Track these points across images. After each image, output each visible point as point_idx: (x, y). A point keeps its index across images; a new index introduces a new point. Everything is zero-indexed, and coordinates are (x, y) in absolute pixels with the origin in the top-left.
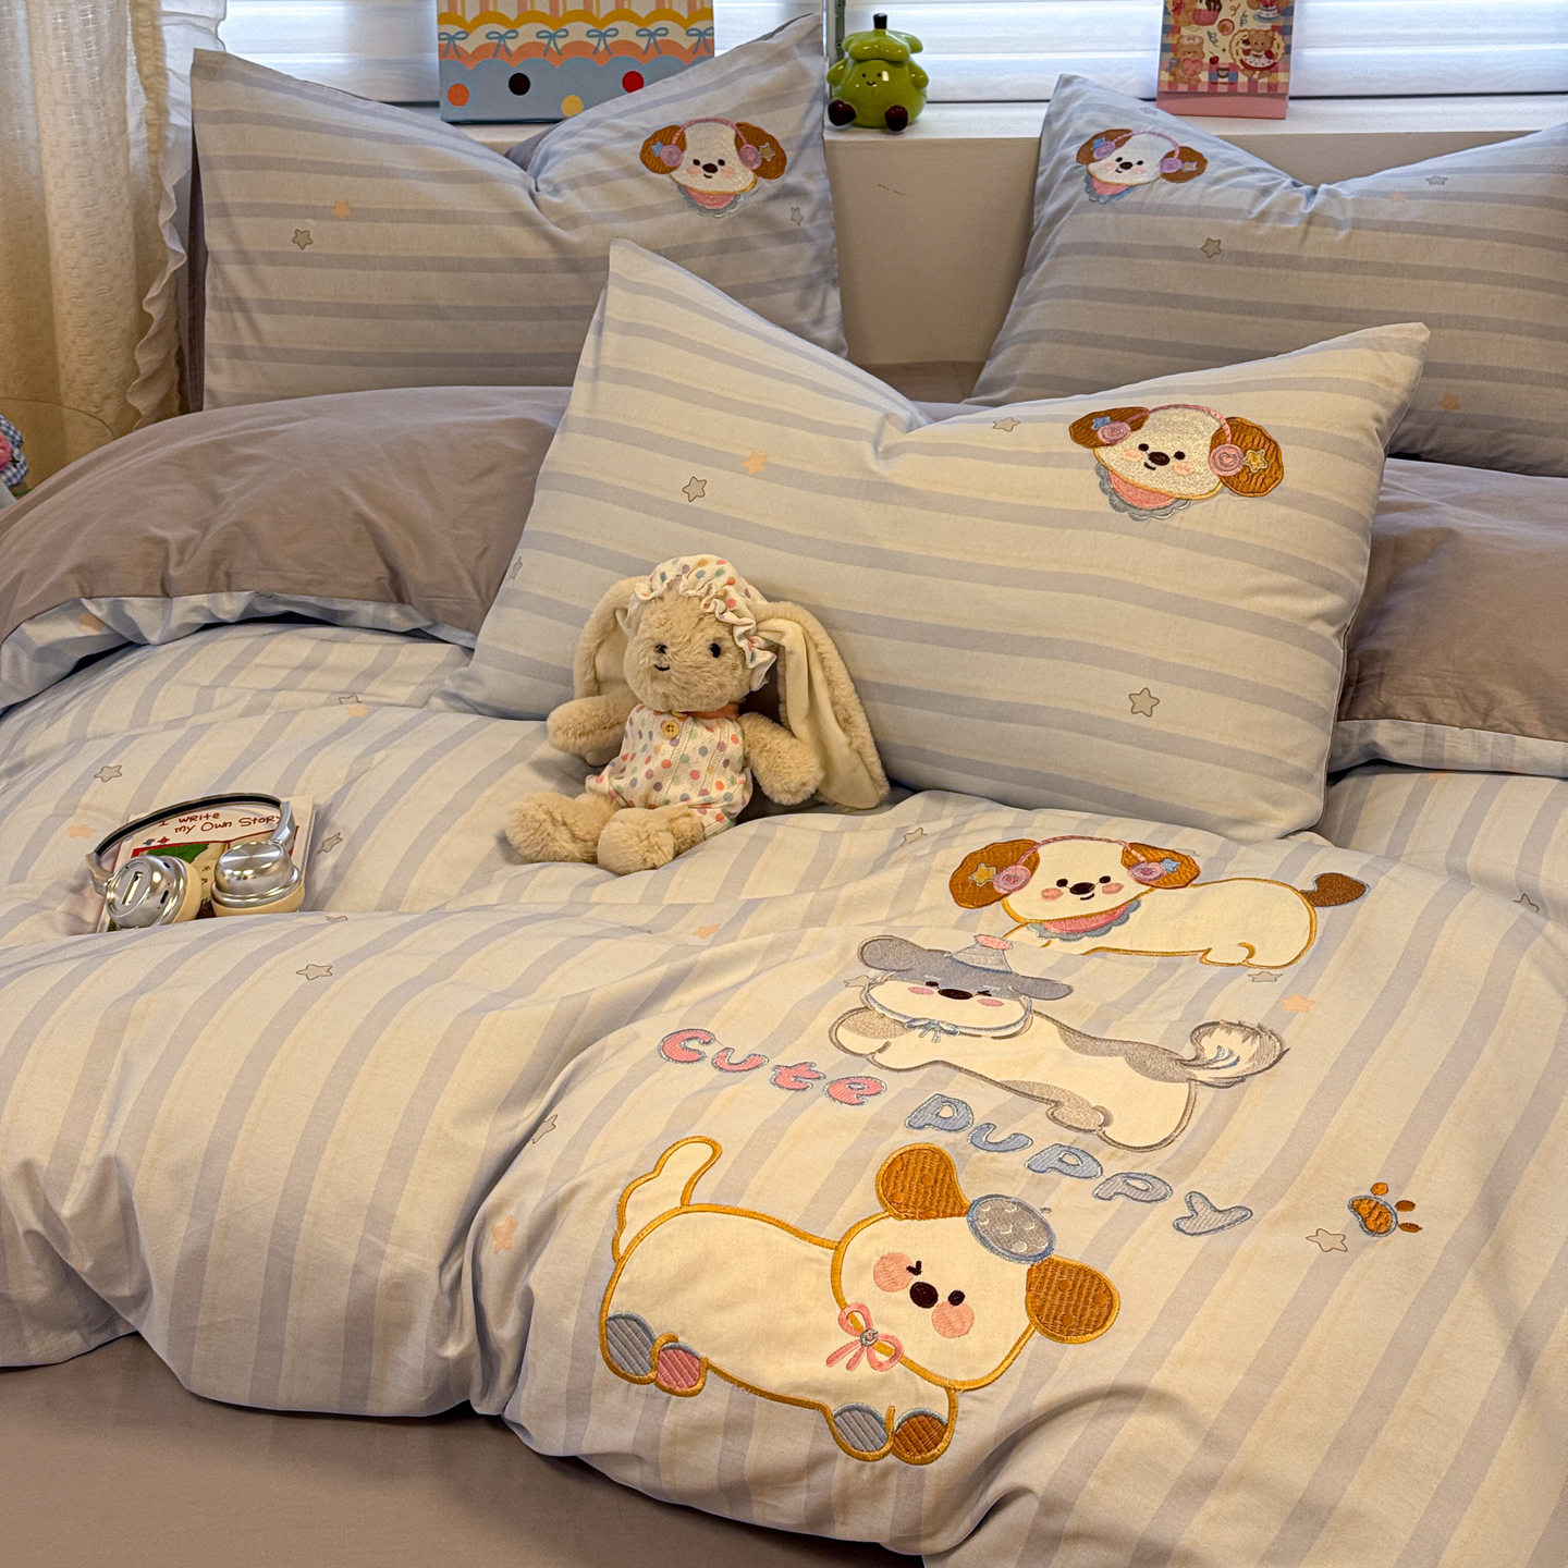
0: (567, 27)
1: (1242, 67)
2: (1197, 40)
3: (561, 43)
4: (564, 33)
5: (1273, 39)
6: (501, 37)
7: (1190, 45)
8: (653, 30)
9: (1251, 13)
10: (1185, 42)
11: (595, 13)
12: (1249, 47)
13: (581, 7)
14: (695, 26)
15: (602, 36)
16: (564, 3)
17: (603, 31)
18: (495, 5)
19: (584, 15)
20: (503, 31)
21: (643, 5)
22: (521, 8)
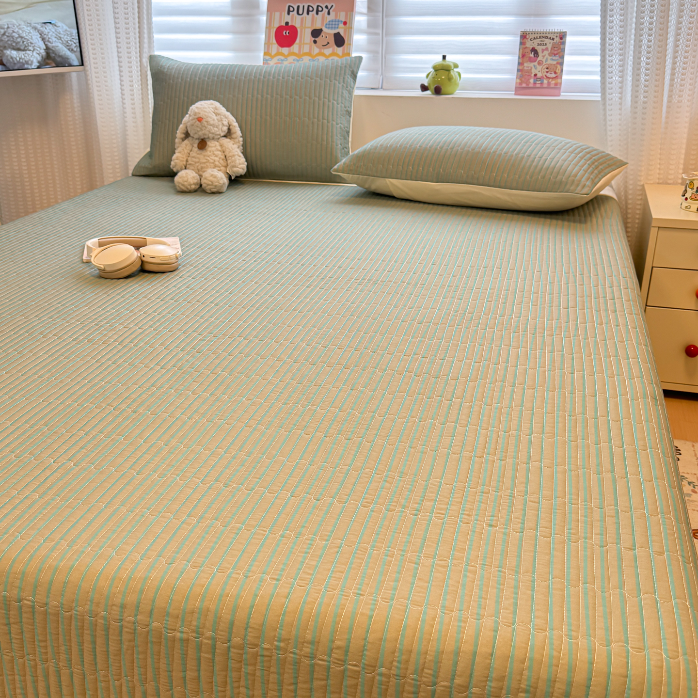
1: (545, 77)
2: (530, 68)
5: (557, 67)
6: (282, 60)
7: (527, 70)
9: (549, 58)
10: (525, 68)
11: (312, 53)
12: (547, 70)
13: (308, 51)
16: (303, 49)
17: (314, 59)
18: (281, 50)
19: (309, 54)
20: (283, 58)
21: (328, 51)
22: (289, 51)
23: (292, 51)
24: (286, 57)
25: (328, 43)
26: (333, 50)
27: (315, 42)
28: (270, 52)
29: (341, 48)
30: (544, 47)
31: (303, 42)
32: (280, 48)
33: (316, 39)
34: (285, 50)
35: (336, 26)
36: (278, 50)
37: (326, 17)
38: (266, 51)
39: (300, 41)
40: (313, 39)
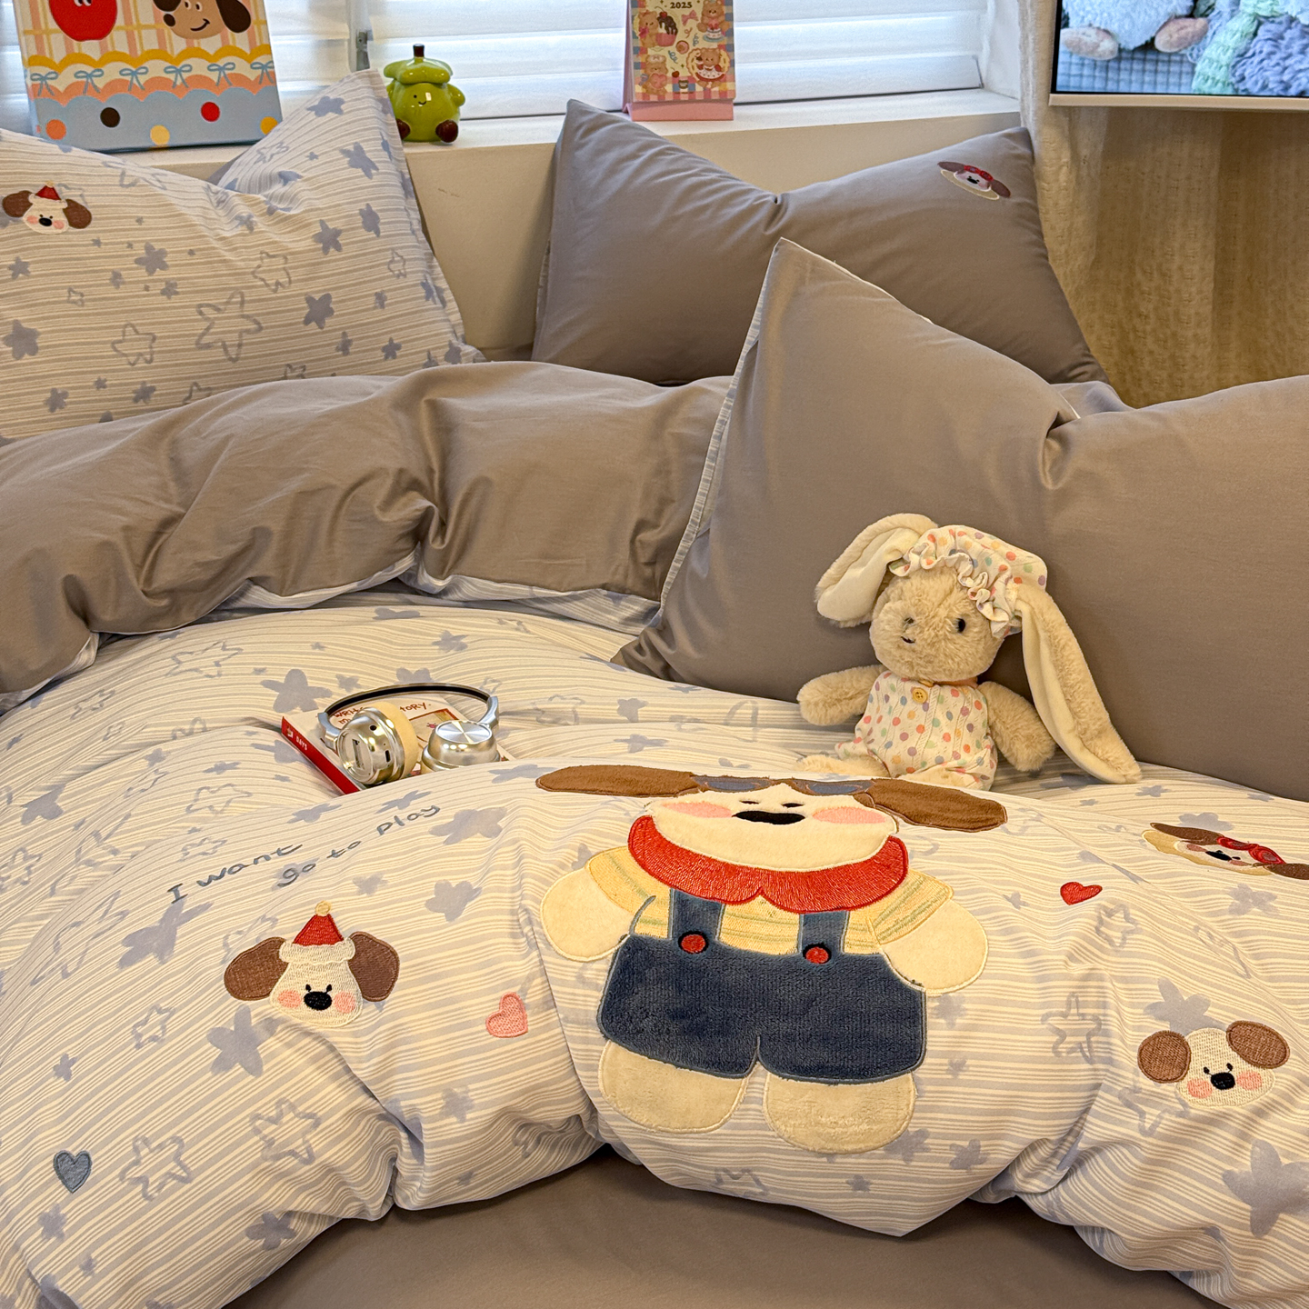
0: (145, 65)
1: (697, 79)
3: (143, 79)
4: (144, 70)
5: (720, 56)
6: (89, 76)
8: (222, 65)
9: (701, 35)
11: (169, 51)
12: (700, 63)
13: (156, 47)
14: (258, 60)
15: (179, 72)
16: (141, 44)
17: (178, 67)
18: (80, 48)
19: (160, 54)
20: (89, 70)
21: (211, 44)
22: (103, 49)
23: (110, 49)
24: (98, 67)
25: (207, 22)
26: (224, 39)
27: (170, 21)
28: (48, 55)
29: (245, 33)
30: (686, 12)
31: (135, 21)
32: (75, 42)
33: (171, 13)
34: (90, 48)
36: (69, 48)
38: (34, 52)
39: (128, 21)
40: (164, 13)
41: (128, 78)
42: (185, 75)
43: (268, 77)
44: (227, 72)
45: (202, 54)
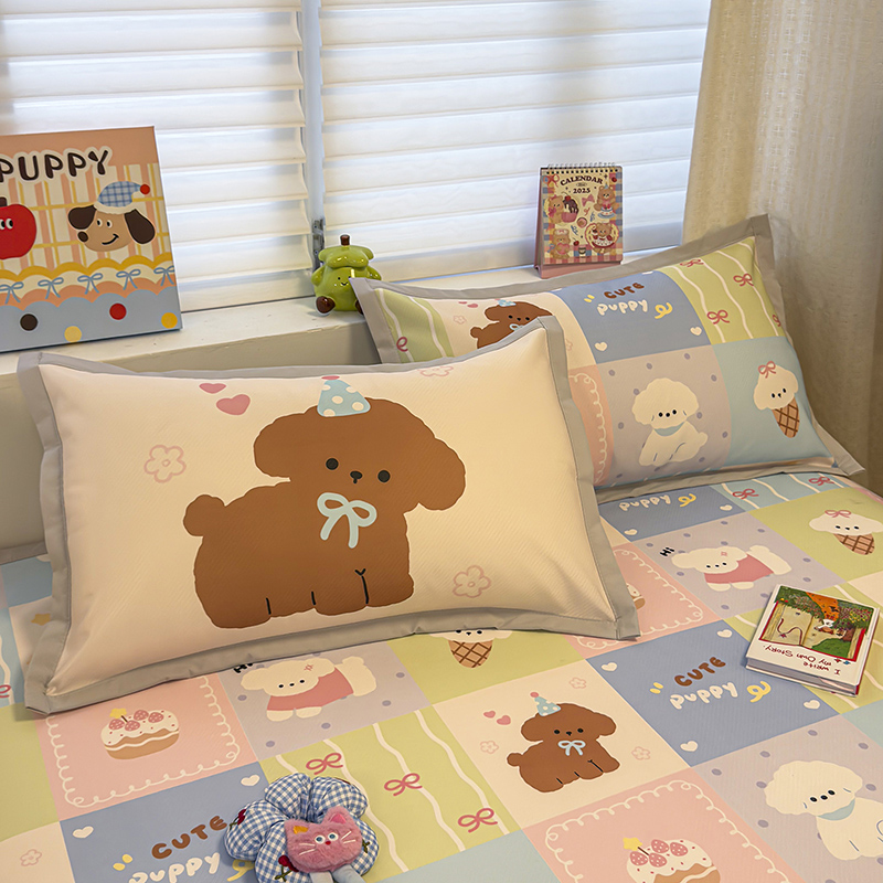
0: (61, 276)
1: (593, 247)
3: (59, 288)
4: (59, 281)
5: (611, 229)
6: (10, 288)
8: (129, 272)
9: (596, 213)
11: (82, 263)
12: (596, 234)
13: (71, 260)
14: (161, 265)
15: (91, 280)
16: (58, 258)
17: (91, 276)
18: (3, 265)
19: (75, 265)
20: (11, 283)
21: (119, 254)
22: (24, 265)
23: (30, 264)
24: (20, 283)
25: (117, 236)
26: (132, 251)
27: (83, 237)
29: (150, 243)
30: (586, 195)
31: (52, 241)
33: (84, 231)
34: (13, 265)
35: (127, 197)
37: (98, 180)
39: (46, 239)
40: (78, 231)
41: (46, 288)
42: (96, 283)
43: (169, 278)
44: (133, 277)
45: (112, 264)
